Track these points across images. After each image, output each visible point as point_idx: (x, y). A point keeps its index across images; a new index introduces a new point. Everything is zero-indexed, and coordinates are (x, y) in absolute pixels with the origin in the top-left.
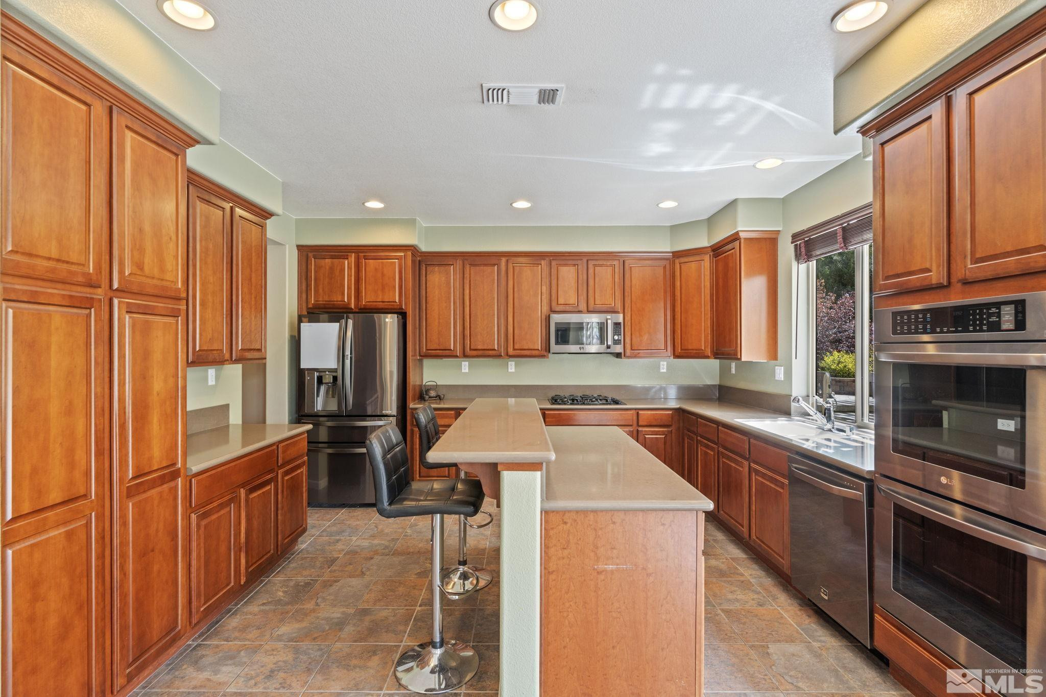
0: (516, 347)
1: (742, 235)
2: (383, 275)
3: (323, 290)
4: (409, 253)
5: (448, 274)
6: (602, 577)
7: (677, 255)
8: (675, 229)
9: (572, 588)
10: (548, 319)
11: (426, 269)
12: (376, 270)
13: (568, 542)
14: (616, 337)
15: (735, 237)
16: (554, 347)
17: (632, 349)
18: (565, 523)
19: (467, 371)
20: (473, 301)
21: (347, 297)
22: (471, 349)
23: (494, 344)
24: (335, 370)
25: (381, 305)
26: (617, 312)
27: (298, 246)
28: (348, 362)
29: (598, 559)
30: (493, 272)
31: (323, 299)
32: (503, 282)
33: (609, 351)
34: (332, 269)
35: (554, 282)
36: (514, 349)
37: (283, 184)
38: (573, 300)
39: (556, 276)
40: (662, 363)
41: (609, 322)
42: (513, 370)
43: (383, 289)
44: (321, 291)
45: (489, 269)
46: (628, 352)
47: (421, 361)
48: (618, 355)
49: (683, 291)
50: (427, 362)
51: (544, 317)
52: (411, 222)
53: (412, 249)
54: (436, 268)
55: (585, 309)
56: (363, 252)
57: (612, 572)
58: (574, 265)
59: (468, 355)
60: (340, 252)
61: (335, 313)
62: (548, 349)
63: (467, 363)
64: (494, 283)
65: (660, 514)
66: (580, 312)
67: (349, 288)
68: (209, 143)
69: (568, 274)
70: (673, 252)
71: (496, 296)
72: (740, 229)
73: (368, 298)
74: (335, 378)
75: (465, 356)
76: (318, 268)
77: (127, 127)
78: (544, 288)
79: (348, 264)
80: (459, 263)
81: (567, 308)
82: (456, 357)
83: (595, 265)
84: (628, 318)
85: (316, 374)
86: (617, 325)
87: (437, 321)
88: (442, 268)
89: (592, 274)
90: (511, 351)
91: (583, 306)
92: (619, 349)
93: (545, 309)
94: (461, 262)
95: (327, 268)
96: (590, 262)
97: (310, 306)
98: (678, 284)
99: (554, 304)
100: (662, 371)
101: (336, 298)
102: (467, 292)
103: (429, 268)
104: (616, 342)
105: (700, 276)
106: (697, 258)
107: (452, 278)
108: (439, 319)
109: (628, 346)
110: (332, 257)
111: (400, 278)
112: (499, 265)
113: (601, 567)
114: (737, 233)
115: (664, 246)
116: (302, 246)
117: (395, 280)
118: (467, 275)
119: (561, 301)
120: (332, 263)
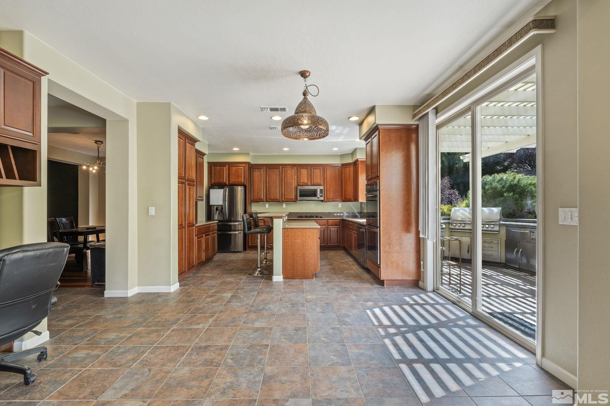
0: (285, 198)
1: (359, 160)
2: (238, 172)
3: (217, 178)
4: (247, 165)
5: (261, 172)
6: (296, 243)
7: (343, 165)
8: (342, 156)
9: (289, 246)
10: (297, 188)
11: (253, 170)
12: (235, 171)
13: (288, 236)
14: (321, 194)
15: (357, 160)
16: (299, 198)
17: (327, 199)
18: (288, 231)
19: (268, 207)
20: (270, 181)
21: (225, 180)
22: (269, 199)
23: (277, 197)
24: (222, 206)
25: (237, 183)
26: (322, 185)
27: (208, 162)
28: (227, 203)
29: (295, 239)
30: (277, 171)
31: (217, 181)
32: (281, 175)
33: (319, 199)
34: (220, 170)
35: (299, 175)
36: (285, 199)
37: (208, 144)
38: (306, 181)
39: (300, 173)
40: (339, 204)
41: (318, 189)
42: (285, 207)
43: (238, 177)
44: (216, 178)
45: (275, 170)
46: (326, 200)
47: (251, 203)
48: (322, 201)
49: (345, 178)
50: (253, 204)
51: (295, 187)
52: (248, 154)
53: (248, 163)
54: (257, 170)
55: (310, 185)
56: (231, 165)
57: (298, 242)
58: (306, 169)
59: (268, 201)
60: (223, 164)
61: (221, 186)
62: (296, 198)
63: (268, 204)
64: (277, 175)
65: (309, 229)
66: (308, 185)
67: (226, 177)
68: (200, 141)
69: (304, 172)
70: (341, 164)
71: (278, 180)
72: (358, 158)
73: (233, 180)
74: (222, 208)
75: (267, 201)
76: (215, 170)
77: (188, 142)
78: (295, 177)
79: (226, 169)
80: (265, 168)
81: (304, 184)
82: (264, 202)
83: (314, 169)
84: (325, 188)
85: (215, 207)
86: (321, 190)
87: (257, 189)
88: (259, 170)
89: (313, 172)
90: (283, 200)
91: (309, 184)
92: (322, 198)
93: (296, 184)
94: (266, 168)
95: (218, 170)
96: (312, 168)
97: (212, 183)
98: (343, 175)
99: (299, 182)
100: (339, 207)
101: (221, 181)
102: (268, 178)
103: (254, 170)
104: (321, 196)
105: (350, 173)
106: (349, 166)
107: (262, 173)
108: (258, 188)
109: (326, 198)
110: (220, 166)
111: (244, 174)
112: (279, 169)
113: (296, 241)
114: (357, 159)
115: (337, 162)
116: (209, 162)
117: (242, 175)
118: (268, 172)
119: (302, 181)
120: (220, 168)
